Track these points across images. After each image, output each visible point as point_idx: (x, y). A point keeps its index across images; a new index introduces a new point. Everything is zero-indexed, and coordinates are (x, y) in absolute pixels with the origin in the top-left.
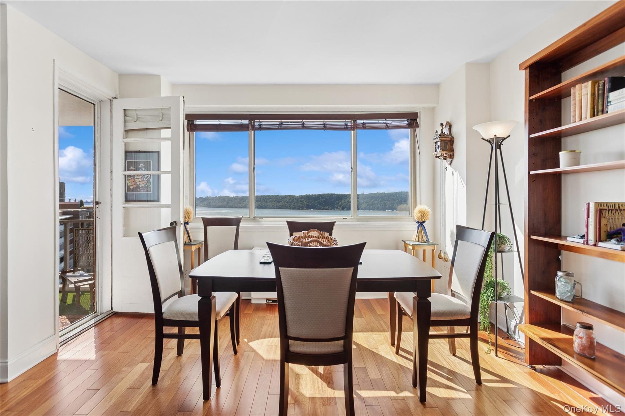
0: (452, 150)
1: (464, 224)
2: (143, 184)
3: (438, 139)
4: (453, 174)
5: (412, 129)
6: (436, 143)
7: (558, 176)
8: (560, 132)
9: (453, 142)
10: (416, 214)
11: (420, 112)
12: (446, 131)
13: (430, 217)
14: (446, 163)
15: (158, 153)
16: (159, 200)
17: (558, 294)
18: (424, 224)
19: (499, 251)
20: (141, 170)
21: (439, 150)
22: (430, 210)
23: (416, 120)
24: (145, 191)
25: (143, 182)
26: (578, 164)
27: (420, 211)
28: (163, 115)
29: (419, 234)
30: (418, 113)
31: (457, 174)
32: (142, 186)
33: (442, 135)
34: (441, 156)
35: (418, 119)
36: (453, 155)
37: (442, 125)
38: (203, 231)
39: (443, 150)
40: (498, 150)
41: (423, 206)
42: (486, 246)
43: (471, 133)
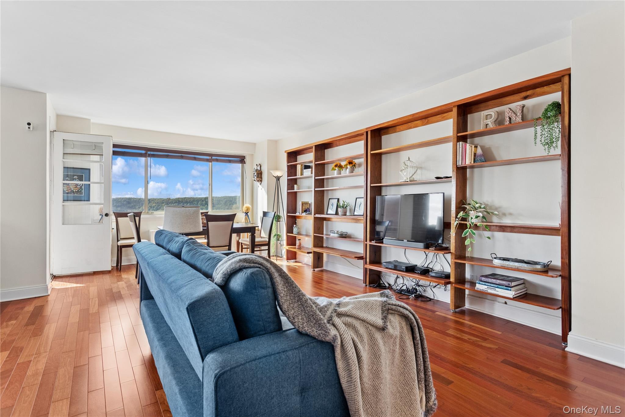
0: (261, 178)
1: (266, 211)
2: (77, 189)
3: (255, 172)
4: (261, 189)
5: (242, 164)
6: (254, 173)
7: (296, 193)
8: (297, 178)
9: (262, 174)
10: (244, 209)
11: (246, 156)
12: (259, 168)
13: (251, 210)
14: (258, 184)
15: (89, 169)
16: (89, 200)
17: (294, 233)
18: (248, 214)
19: (278, 221)
20: (75, 180)
21: (255, 177)
22: (251, 207)
23: (244, 160)
24: (78, 194)
25: (77, 188)
26: (299, 189)
27: (246, 207)
28: (95, 146)
29: (246, 219)
30: (245, 156)
31: (263, 189)
32: (76, 191)
33: (257, 170)
34: (257, 180)
35: (245, 160)
36: (262, 180)
37: (257, 165)
38: (115, 221)
39: (257, 177)
40: (279, 181)
41: (247, 205)
42: (273, 217)
43: (269, 174)
